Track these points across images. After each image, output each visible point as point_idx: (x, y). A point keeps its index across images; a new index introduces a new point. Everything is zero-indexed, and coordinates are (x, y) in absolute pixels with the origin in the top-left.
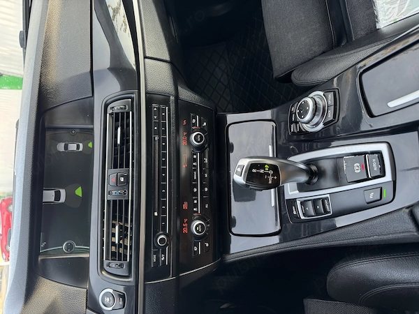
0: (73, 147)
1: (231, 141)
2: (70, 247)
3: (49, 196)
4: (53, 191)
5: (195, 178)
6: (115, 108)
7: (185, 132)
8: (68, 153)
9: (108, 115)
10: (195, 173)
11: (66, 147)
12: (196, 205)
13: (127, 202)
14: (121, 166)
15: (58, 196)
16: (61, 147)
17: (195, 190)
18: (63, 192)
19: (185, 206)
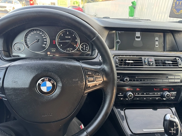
0: (157, 43)
1: (158, 109)
2: (118, 42)
3: (138, 34)
4: (140, 36)
5: (150, 94)
6: (179, 61)
7: (169, 89)
8: (155, 41)
9: (175, 58)
10: (152, 94)
11: (157, 41)
12: (138, 94)
13: (142, 65)
14: (156, 63)
15: (138, 37)
16: (157, 39)
17: (145, 94)
18: (139, 39)
19: (138, 89)
